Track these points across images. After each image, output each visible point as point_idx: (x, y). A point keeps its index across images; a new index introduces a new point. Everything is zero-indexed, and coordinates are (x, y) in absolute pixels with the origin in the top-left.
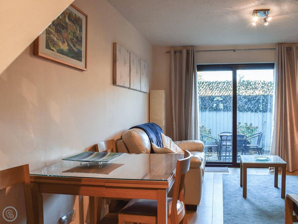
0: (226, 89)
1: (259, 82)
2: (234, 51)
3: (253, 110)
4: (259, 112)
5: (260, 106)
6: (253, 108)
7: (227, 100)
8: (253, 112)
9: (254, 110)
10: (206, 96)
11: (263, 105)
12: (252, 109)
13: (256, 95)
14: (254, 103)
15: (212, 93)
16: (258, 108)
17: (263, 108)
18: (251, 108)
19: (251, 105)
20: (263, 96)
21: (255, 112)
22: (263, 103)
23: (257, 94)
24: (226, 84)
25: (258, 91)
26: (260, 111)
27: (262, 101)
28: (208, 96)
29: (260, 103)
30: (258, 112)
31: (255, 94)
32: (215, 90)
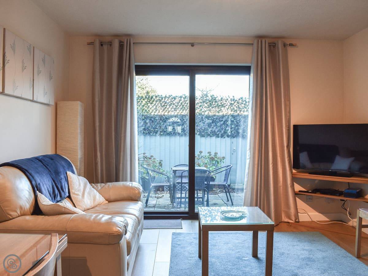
0: (183, 106)
1: (228, 98)
2: (193, 45)
3: (218, 135)
4: (226, 138)
5: (228, 130)
6: (219, 132)
7: (185, 121)
8: (219, 137)
9: (220, 134)
10: (157, 115)
11: (231, 128)
12: (217, 133)
13: (223, 115)
14: (220, 125)
15: (164, 112)
16: (225, 132)
17: (232, 132)
18: (216, 131)
19: (216, 128)
20: (232, 116)
21: (222, 137)
22: (231, 126)
23: (225, 114)
24: (183, 99)
25: (226, 109)
26: (228, 136)
27: (230, 123)
28: (159, 116)
29: (227, 125)
30: (224, 138)
31: (221, 114)
32: (168, 107)
